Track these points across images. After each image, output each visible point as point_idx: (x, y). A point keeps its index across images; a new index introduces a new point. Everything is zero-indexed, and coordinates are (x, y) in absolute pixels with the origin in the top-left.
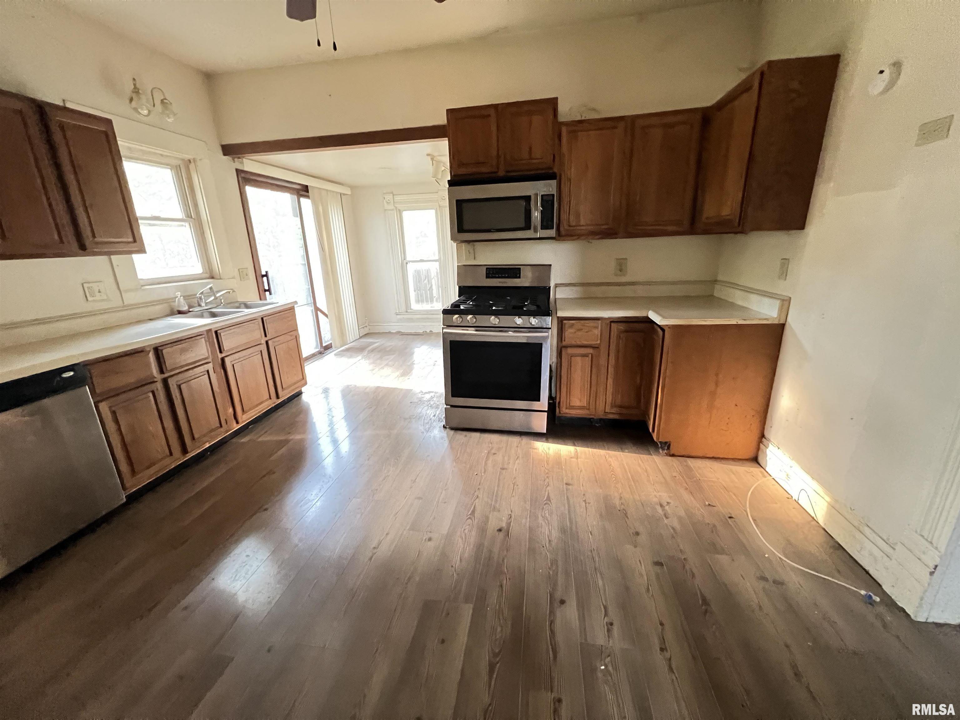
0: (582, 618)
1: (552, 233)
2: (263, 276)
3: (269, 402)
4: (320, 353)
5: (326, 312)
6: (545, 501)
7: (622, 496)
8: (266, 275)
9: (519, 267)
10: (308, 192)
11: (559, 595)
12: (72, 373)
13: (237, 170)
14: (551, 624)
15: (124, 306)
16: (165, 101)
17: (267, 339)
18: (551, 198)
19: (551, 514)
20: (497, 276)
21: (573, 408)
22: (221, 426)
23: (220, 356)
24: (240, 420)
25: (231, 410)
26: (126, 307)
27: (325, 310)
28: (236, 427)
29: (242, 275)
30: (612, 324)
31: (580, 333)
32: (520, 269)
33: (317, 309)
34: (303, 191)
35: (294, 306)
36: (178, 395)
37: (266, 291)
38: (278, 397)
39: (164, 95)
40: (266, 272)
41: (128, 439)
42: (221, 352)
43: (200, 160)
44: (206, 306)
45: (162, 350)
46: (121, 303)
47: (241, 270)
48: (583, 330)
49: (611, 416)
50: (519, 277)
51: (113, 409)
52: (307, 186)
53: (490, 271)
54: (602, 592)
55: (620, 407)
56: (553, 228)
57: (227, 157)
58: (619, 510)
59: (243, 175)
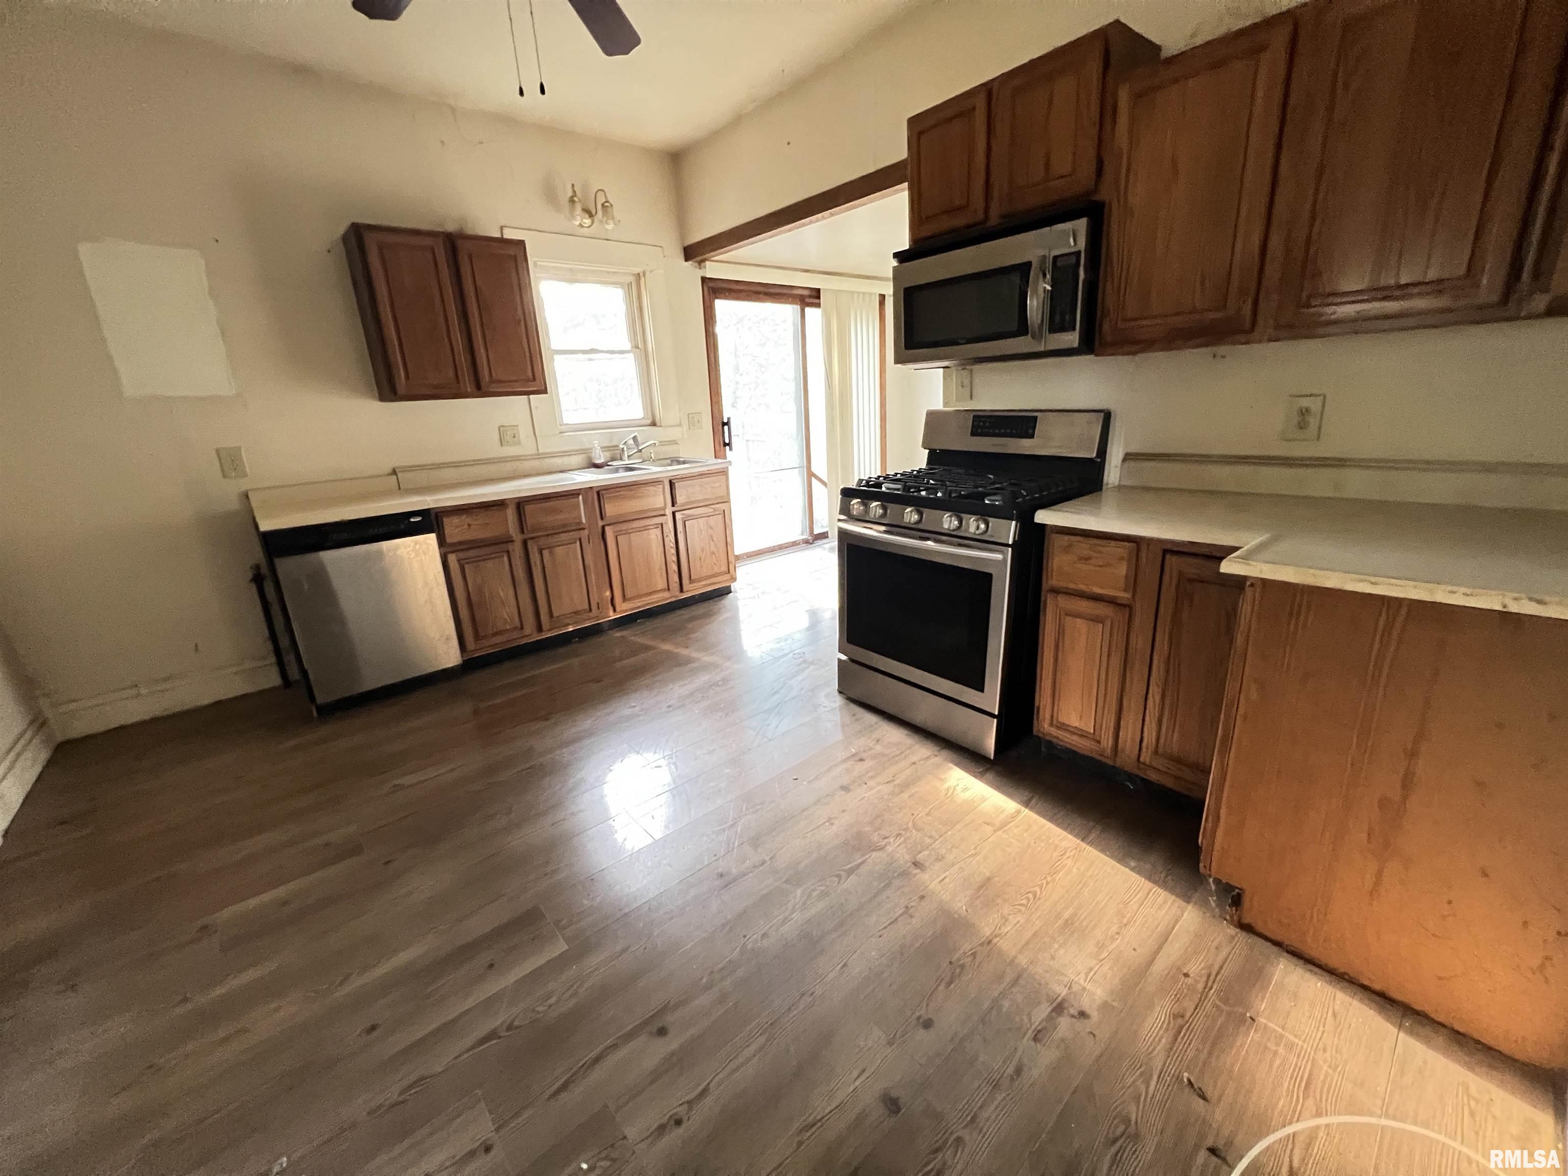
0: (655, 1076)
1: (1072, 339)
2: (724, 424)
3: (666, 594)
4: (807, 542)
5: (825, 480)
6: (843, 870)
7: (995, 940)
8: (727, 424)
9: (1035, 414)
10: (819, 297)
11: (669, 1019)
12: (419, 519)
13: (704, 279)
14: (610, 1047)
15: (538, 454)
16: (606, 204)
17: (674, 509)
18: (1073, 260)
19: (824, 895)
20: (997, 431)
21: (1063, 727)
22: (590, 610)
23: (601, 523)
24: (618, 609)
25: (608, 593)
26: (539, 456)
27: (824, 477)
28: (613, 616)
29: (692, 421)
30: (1168, 556)
31: (1084, 568)
32: (1035, 418)
33: (811, 475)
34: (810, 296)
35: (727, 468)
36: (538, 563)
37: (725, 445)
38: (682, 590)
39: (606, 197)
40: (729, 419)
41: (474, 598)
42: (602, 518)
43: (651, 271)
44: (629, 460)
45: (524, 506)
46: (534, 451)
47: (690, 416)
48: (1092, 561)
49: (1153, 776)
50: (1032, 436)
51: (462, 562)
52: (818, 290)
53: (980, 421)
54: (733, 1065)
55: (1177, 761)
56: (1074, 329)
57: (690, 262)
58: (951, 963)
59: (711, 284)
